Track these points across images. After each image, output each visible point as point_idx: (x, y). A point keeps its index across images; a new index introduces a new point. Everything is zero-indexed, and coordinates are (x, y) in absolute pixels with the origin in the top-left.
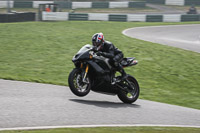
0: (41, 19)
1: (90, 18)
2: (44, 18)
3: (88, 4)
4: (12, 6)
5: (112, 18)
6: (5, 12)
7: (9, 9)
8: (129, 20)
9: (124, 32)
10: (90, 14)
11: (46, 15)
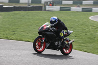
0: (45, 10)
1: (72, 10)
2: (47, 9)
3: (71, 2)
4: (30, 2)
5: (83, 10)
6: (27, 6)
7: (29, 4)
8: (93, 11)
9: (90, 18)
10: (72, 8)
11: (48, 8)
